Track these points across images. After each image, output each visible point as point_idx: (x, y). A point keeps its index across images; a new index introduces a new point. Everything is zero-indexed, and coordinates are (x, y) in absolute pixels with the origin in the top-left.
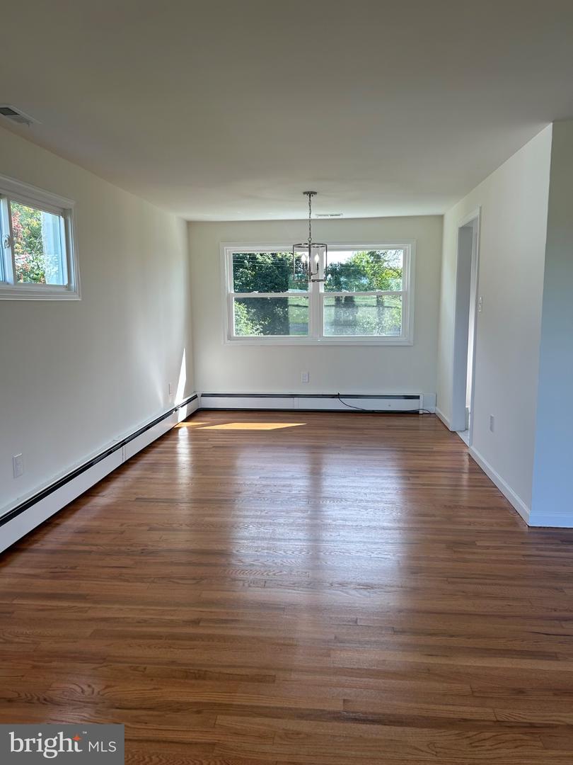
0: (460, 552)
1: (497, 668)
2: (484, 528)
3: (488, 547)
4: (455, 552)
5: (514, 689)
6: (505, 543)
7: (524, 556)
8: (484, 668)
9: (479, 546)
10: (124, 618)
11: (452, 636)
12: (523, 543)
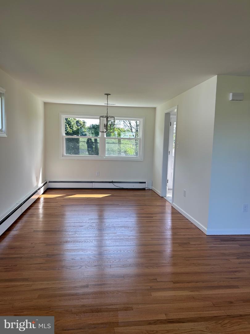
0: (185, 247)
1: (219, 294)
2: (190, 237)
3: (195, 245)
4: (183, 247)
5: (228, 302)
6: (201, 242)
7: (210, 247)
8: (214, 294)
9: (191, 244)
10: (51, 288)
11: (197, 282)
12: (207, 242)
